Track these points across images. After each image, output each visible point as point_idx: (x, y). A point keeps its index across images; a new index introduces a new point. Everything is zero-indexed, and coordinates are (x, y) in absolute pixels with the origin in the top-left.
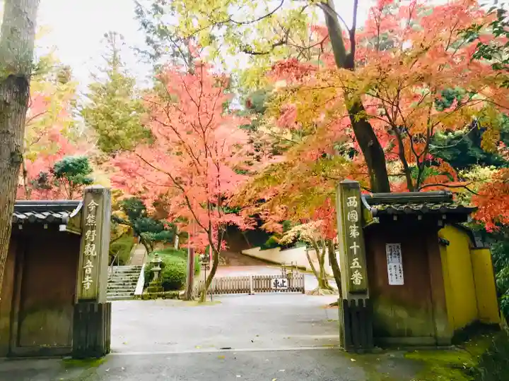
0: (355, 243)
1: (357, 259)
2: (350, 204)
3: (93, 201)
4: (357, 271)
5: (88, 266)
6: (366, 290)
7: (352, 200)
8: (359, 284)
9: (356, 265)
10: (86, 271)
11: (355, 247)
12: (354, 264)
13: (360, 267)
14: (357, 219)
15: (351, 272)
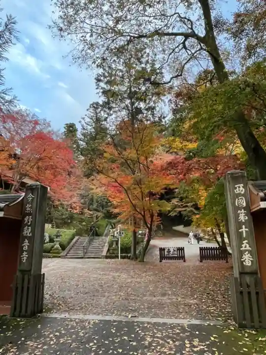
0: (244, 226)
1: (246, 241)
2: (237, 191)
3: (31, 194)
4: (247, 252)
5: (25, 244)
6: (257, 271)
7: (239, 187)
8: (250, 264)
9: (246, 247)
10: (24, 247)
11: (244, 230)
12: (243, 246)
13: (250, 249)
14: (244, 204)
15: (241, 253)
